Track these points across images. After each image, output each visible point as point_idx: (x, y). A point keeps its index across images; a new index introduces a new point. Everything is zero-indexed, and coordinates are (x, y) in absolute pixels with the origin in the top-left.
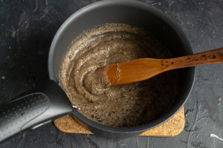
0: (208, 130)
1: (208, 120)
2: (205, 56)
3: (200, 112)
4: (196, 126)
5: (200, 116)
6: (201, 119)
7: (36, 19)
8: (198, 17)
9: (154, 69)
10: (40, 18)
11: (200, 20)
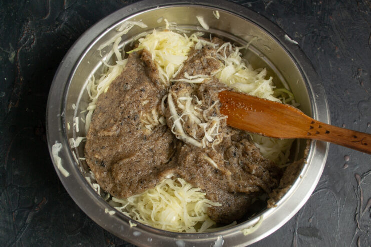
0: (328, 209)
1: (328, 193)
6: (317, 191)
7: (48, 32)
8: (312, 25)
10: (54, 30)
11: (315, 30)
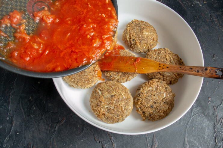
0: (201, 123)
1: (201, 116)
2: (192, 69)
3: (195, 109)
4: (191, 120)
5: (195, 112)
6: (195, 115)
9: (153, 68)
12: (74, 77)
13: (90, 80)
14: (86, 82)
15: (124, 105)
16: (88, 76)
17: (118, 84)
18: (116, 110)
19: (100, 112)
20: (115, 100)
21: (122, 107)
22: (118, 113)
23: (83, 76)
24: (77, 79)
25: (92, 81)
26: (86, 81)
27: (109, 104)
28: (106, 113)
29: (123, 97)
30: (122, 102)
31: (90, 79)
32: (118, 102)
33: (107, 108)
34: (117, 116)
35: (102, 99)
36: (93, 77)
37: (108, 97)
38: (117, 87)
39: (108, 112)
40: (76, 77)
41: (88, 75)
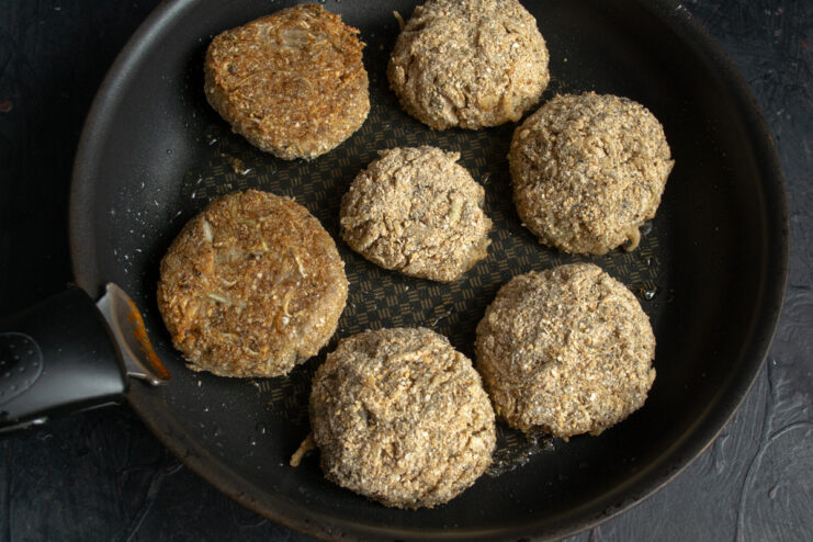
12: (251, 95)
13: (315, 121)
14: (298, 125)
15: (293, 301)
16: (310, 103)
17: (290, 211)
18: (250, 321)
19: (182, 315)
20: (260, 275)
21: (281, 308)
22: (256, 332)
23: (289, 99)
24: (260, 103)
25: (322, 129)
26: (297, 119)
27: (231, 288)
28: (206, 326)
29: (297, 269)
30: (287, 290)
31: (315, 116)
32: (271, 285)
33: (218, 303)
34: (250, 347)
35: (208, 261)
36: (332, 111)
37: (233, 260)
38: (281, 224)
39: (214, 324)
40: (258, 97)
41: (312, 97)
